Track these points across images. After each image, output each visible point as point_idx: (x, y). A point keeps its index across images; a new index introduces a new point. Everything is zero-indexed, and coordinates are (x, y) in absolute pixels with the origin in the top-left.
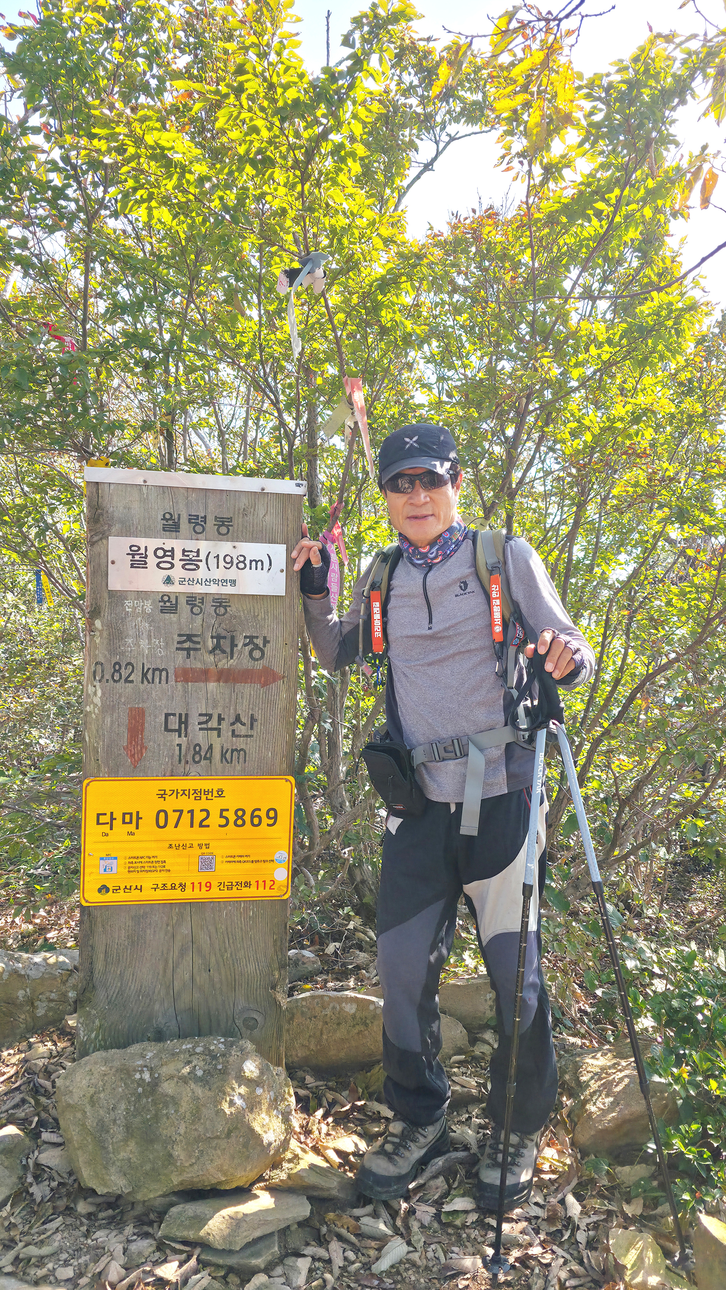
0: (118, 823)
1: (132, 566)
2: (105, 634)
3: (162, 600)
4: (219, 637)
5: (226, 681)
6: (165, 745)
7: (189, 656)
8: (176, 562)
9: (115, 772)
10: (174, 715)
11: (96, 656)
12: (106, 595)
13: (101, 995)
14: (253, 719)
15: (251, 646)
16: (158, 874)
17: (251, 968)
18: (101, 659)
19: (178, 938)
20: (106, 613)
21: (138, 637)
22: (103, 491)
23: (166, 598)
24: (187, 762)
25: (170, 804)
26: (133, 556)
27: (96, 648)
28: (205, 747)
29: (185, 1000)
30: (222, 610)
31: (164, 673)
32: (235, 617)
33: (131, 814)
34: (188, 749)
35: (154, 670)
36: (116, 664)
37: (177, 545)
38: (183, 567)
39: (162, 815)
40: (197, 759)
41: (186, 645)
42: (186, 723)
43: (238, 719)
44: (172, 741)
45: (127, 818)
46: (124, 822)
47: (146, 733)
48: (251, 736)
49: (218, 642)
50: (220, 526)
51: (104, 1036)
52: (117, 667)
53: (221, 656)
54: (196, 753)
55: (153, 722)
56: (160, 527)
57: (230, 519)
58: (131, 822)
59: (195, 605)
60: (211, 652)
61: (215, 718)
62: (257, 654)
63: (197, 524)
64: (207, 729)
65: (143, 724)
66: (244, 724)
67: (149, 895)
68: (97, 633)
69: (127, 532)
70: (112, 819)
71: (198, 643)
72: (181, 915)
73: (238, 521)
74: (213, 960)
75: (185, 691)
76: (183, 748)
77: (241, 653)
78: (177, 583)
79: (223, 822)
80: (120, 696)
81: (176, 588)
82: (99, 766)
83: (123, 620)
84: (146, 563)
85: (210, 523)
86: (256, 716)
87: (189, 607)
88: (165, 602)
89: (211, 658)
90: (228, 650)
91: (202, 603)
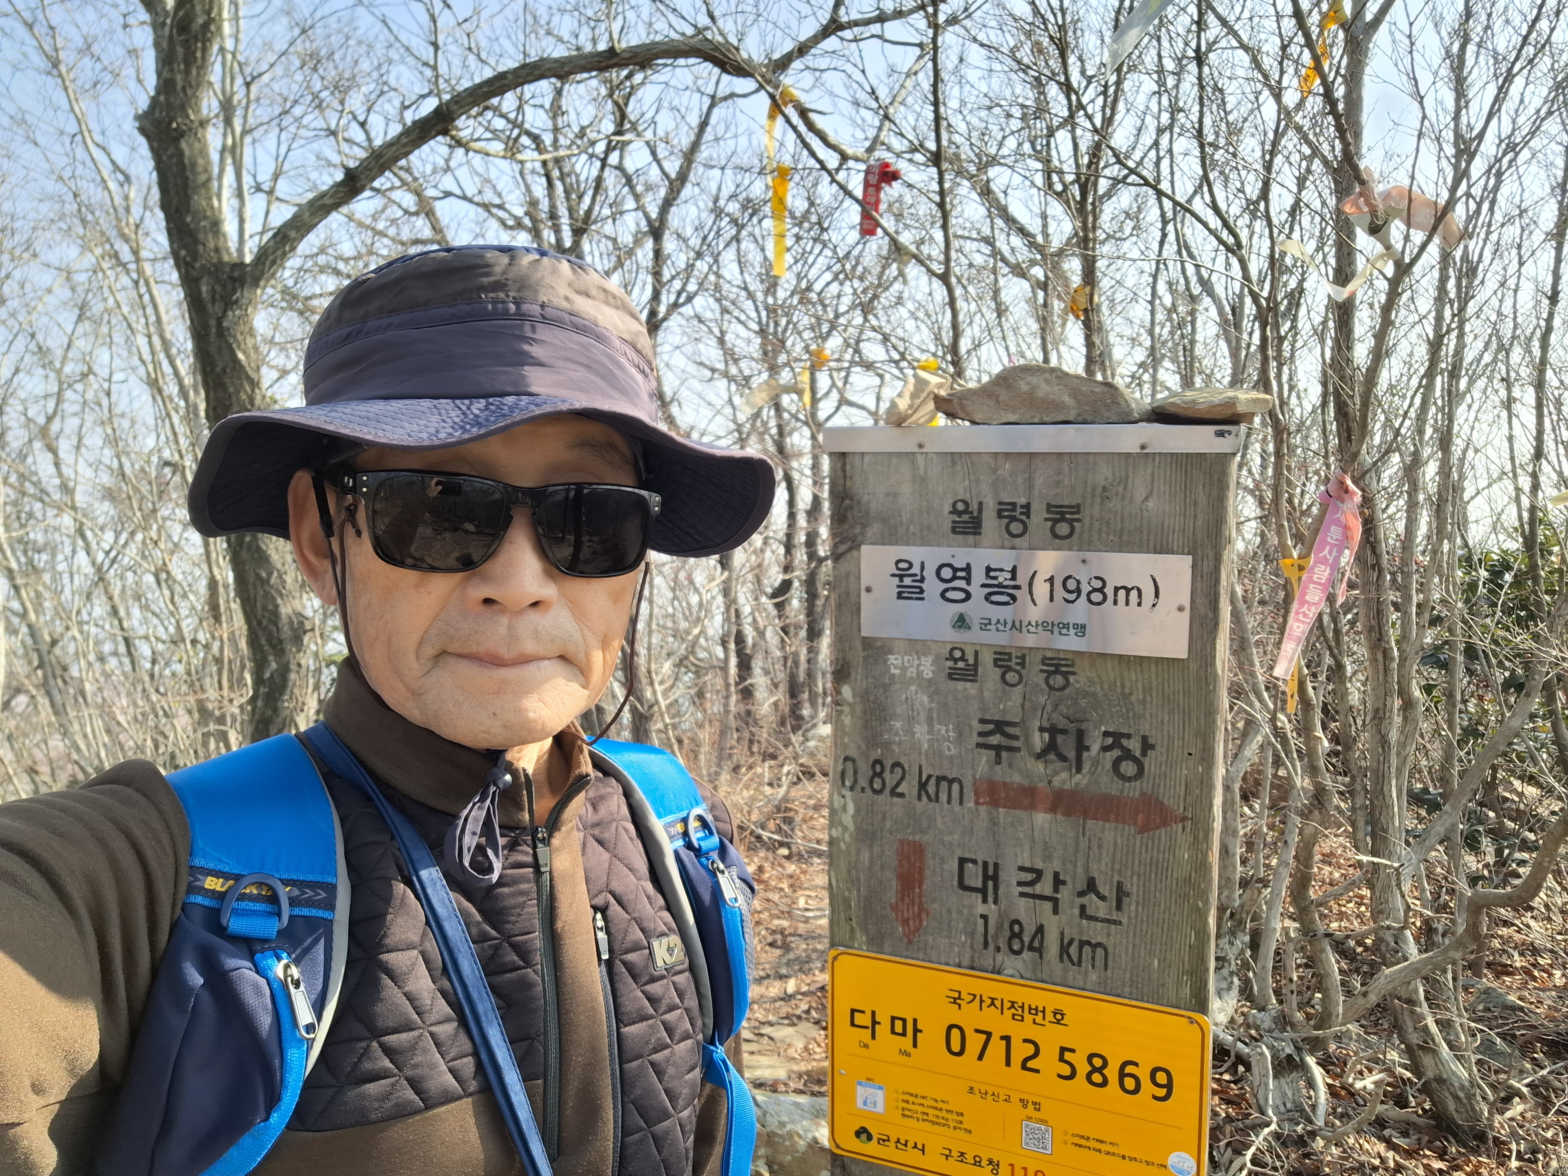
0: (883, 1029)
1: (900, 596)
2: (859, 709)
3: (951, 658)
5: (1067, 814)
6: (960, 912)
7: (999, 760)
8: (975, 589)
9: (877, 945)
10: (974, 862)
11: (845, 746)
12: (858, 646)
14: (1121, 893)
15: (1116, 753)
16: (952, 1133)
18: (853, 753)
20: (858, 674)
21: (911, 720)
22: (853, 466)
23: (957, 654)
24: (998, 949)
25: (970, 1018)
27: (845, 732)
28: (1030, 928)
30: (1059, 680)
31: (956, 787)
32: (1086, 694)
33: (904, 1021)
34: (1000, 927)
35: (940, 779)
36: (877, 762)
37: (977, 558)
38: (987, 598)
39: (955, 1033)
40: (1016, 947)
41: (995, 740)
42: (995, 878)
44: (971, 907)
45: (899, 1027)
46: (893, 1032)
47: (927, 886)
48: (1118, 923)
49: (1053, 740)
50: (1055, 522)
52: (878, 768)
53: (1060, 764)
54: (1014, 935)
55: (939, 870)
56: (948, 525)
57: (1077, 508)
59: (1009, 669)
60: (1039, 756)
61: (1048, 879)
62: (1127, 768)
63: (1013, 519)
64: (1034, 896)
65: (921, 870)
66: (1103, 898)
68: (847, 709)
69: (891, 537)
70: (875, 1023)
71: (1016, 738)
73: (1091, 512)
75: (994, 822)
76: (992, 923)
77: (1096, 762)
79: (1066, 1070)
80: (884, 818)
81: (974, 637)
82: (852, 930)
83: (886, 688)
84: (922, 591)
85: (1038, 517)
86: (1127, 887)
87: (998, 671)
88: (956, 661)
89: (1039, 767)
90: (1071, 755)
91: (1023, 664)
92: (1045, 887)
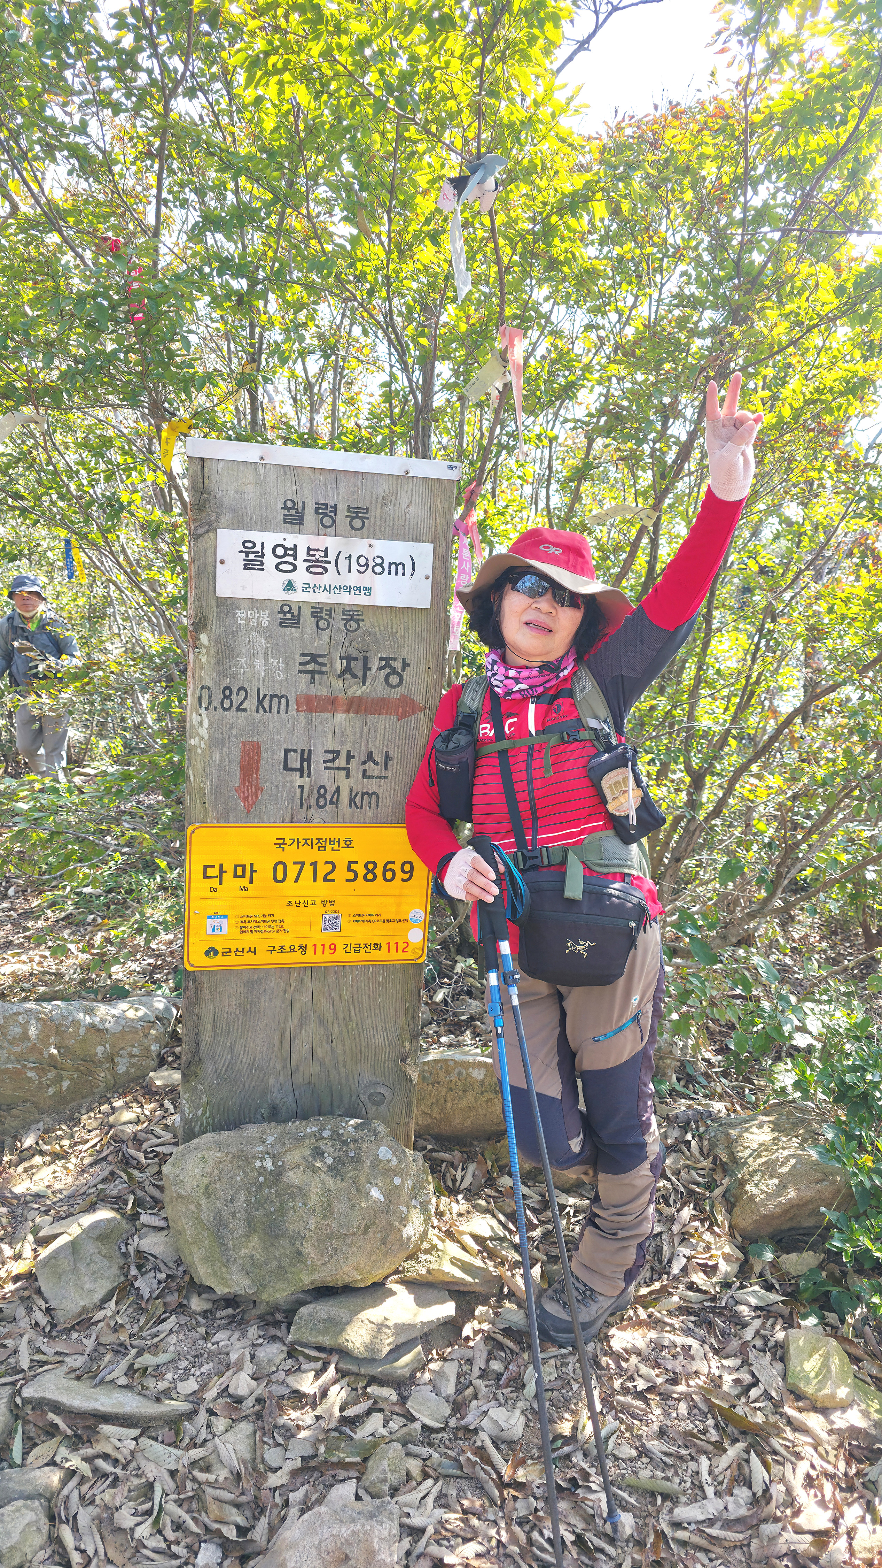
0: (228, 877)
1: (246, 567)
2: (212, 651)
3: (282, 611)
4: (349, 659)
5: (357, 712)
6: (284, 786)
7: (313, 680)
8: (299, 563)
9: (224, 817)
10: (295, 751)
11: (202, 678)
12: (213, 603)
13: (209, 1068)
14: (388, 758)
15: (387, 670)
16: (275, 935)
17: (379, 1038)
18: (208, 682)
19: (297, 1006)
20: (213, 625)
21: (252, 656)
22: (210, 469)
23: (286, 609)
24: (310, 807)
25: (291, 855)
26: (247, 554)
27: (201, 668)
28: (331, 790)
29: (303, 1074)
30: (354, 625)
31: (283, 701)
32: (369, 634)
33: (244, 866)
34: (311, 791)
35: (272, 697)
36: (226, 688)
37: (302, 541)
38: (308, 569)
39: (280, 868)
40: (321, 803)
41: (310, 667)
42: (310, 761)
43: (370, 757)
44: (292, 782)
45: (239, 872)
46: (235, 876)
47: (262, 772)
48: (385, 777)
49: (348, 664)
50: (353, 518)
51: (211, 1113)
52: (227, 692)
53: (353, 681)
54: (320, 796)
55: (270, 759)
56: (280, 517)
57: (366, 510)
58: (243, 876)
59: (321, 618)
60: (339, 676)
61: (344, 755)
62: (394, 680)
63: (325, 515)
64: (334, 769)
65: (258, 761)
66: (377, 764)
67: (263, 958)
68: (204, 650)
69: (239, 523)
70: (222, 872)
71: (325, 665)
72: (301, 981)
73: (375, 513)
74: (336, 1030)
75: (309, 723)
76: (306, 790)
77: (375, 678)
78: (300, 590)
79: (351, 876)
80: (231, 728)
81: (299, 596)
82: (206, 810)
83: (235, 634)
84: (262, 564)
85: (342, 515)
86: (391, 755)
87: (314, 620)
88: (285, 614)
89: (339, 684)
90: (360, 674)
91: (330, 615)
92: (342, 762)
